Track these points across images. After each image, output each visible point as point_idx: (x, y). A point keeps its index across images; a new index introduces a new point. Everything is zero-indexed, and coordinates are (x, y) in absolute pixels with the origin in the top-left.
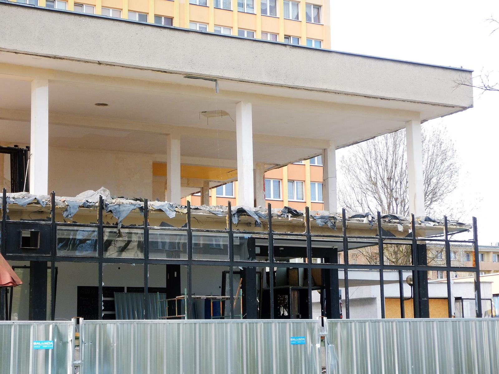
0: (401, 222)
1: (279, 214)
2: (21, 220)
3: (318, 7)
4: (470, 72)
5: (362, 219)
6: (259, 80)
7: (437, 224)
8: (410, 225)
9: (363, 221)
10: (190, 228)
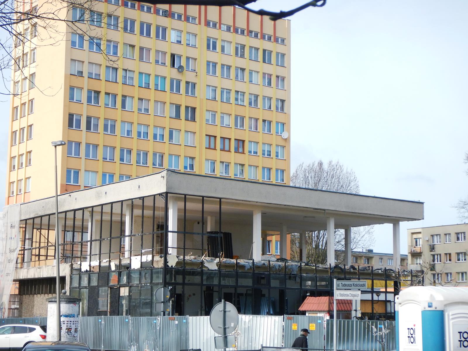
2: (259, 272)
3: (283, 101)
4: (423, 203)
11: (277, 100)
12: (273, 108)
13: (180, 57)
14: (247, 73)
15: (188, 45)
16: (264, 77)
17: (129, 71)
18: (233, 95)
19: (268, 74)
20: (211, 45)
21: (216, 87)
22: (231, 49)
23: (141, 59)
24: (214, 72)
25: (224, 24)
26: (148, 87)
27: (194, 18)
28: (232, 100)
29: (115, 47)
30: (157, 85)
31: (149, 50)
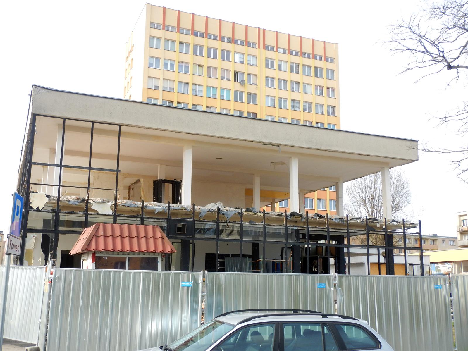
0: (379, 222)
1: (312, 217)
2: (177, 218)
3: (334, 107)
4: (417, 141)
5: (357, 220)
6: (302, 146)
7: (399, 224)
8: (384, 224)
9: (358, 221)
10: (264, 223)
11: (328, 106)
12: (325, 112)
13: (242, 73)
14: (301, 85)
15: (249, 64)
16: (316, 89)
17: (199, 85)
18: (289, 103)
19: (320, 86)
20: (269, 64)
21: (275, 97)
22: (286, 67)
23: (209, 76)
24: (273, 86)
25: (281, 48)
26: (214, 97)
27: (254, 44)
28: (289, 107)
29: (187, 67)
30: (222, 96)
31: (215, 69)
